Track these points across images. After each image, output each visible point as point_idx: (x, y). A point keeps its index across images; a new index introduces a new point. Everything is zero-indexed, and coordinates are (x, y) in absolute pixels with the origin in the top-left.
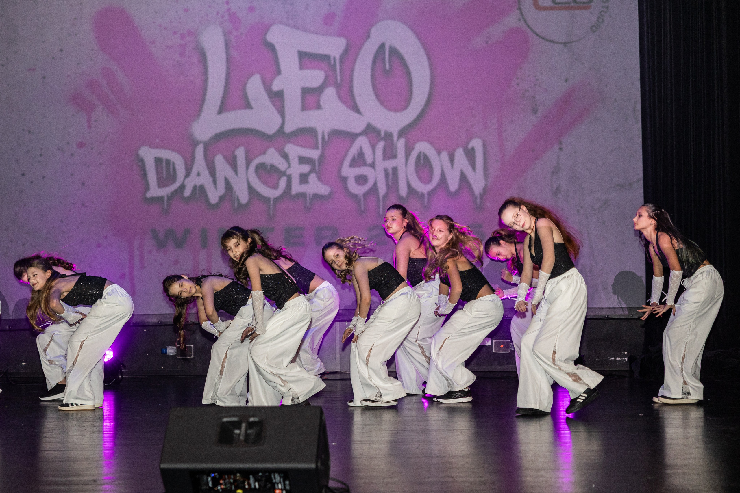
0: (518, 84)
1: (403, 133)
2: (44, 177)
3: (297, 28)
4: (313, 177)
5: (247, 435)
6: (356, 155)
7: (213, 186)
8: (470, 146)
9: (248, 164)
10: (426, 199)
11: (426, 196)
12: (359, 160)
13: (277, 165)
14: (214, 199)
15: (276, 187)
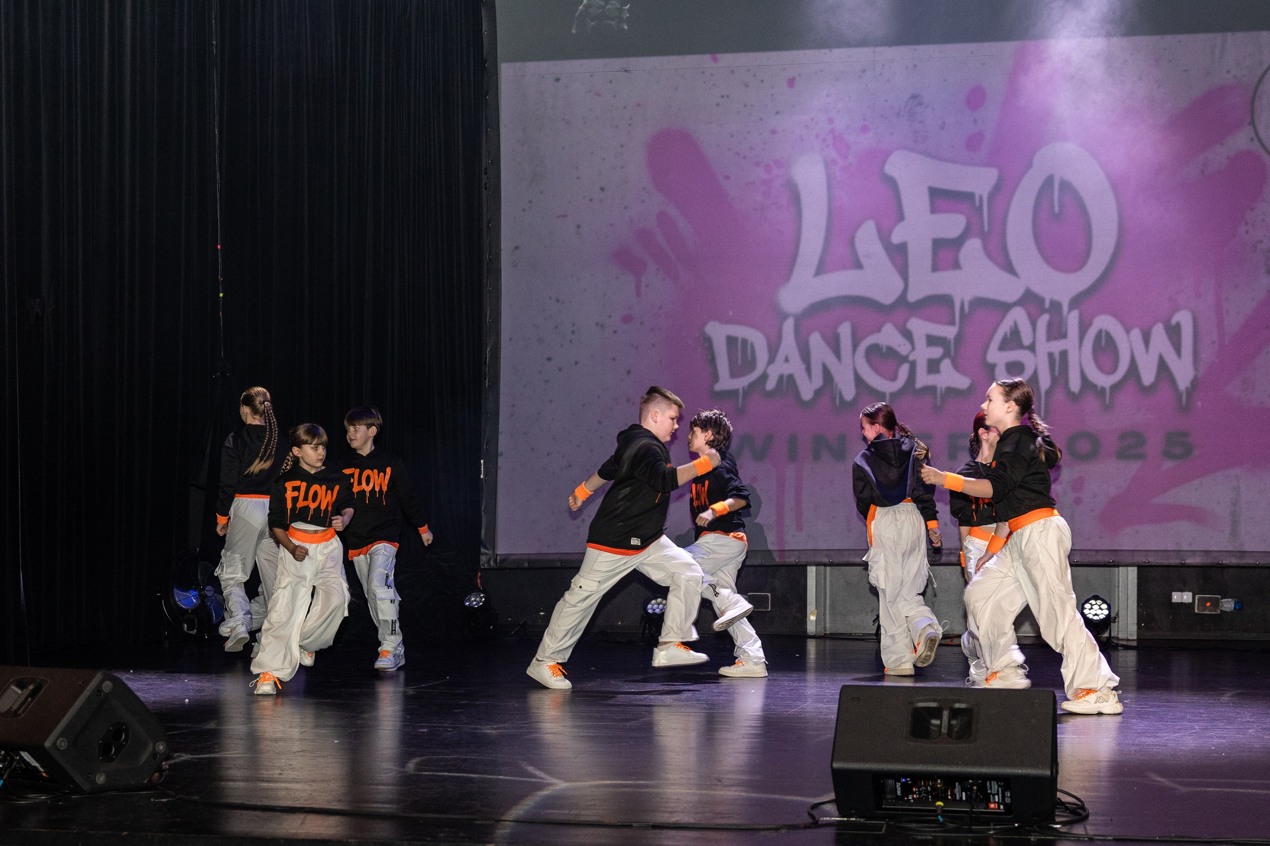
0: (1247, 232)
1: (1076, 302)
2: (576, 363)
3: (929, 156)
4: (946, 364)
6: (1008, 334)
7: (805, 375)
8: (1174, 321)
9: (855, 346)
10: (1108, 397)
11: (1108, 391)
12: (1013, 341)
13: (895, 346)
14: (807, 394)
15: (894, 378)
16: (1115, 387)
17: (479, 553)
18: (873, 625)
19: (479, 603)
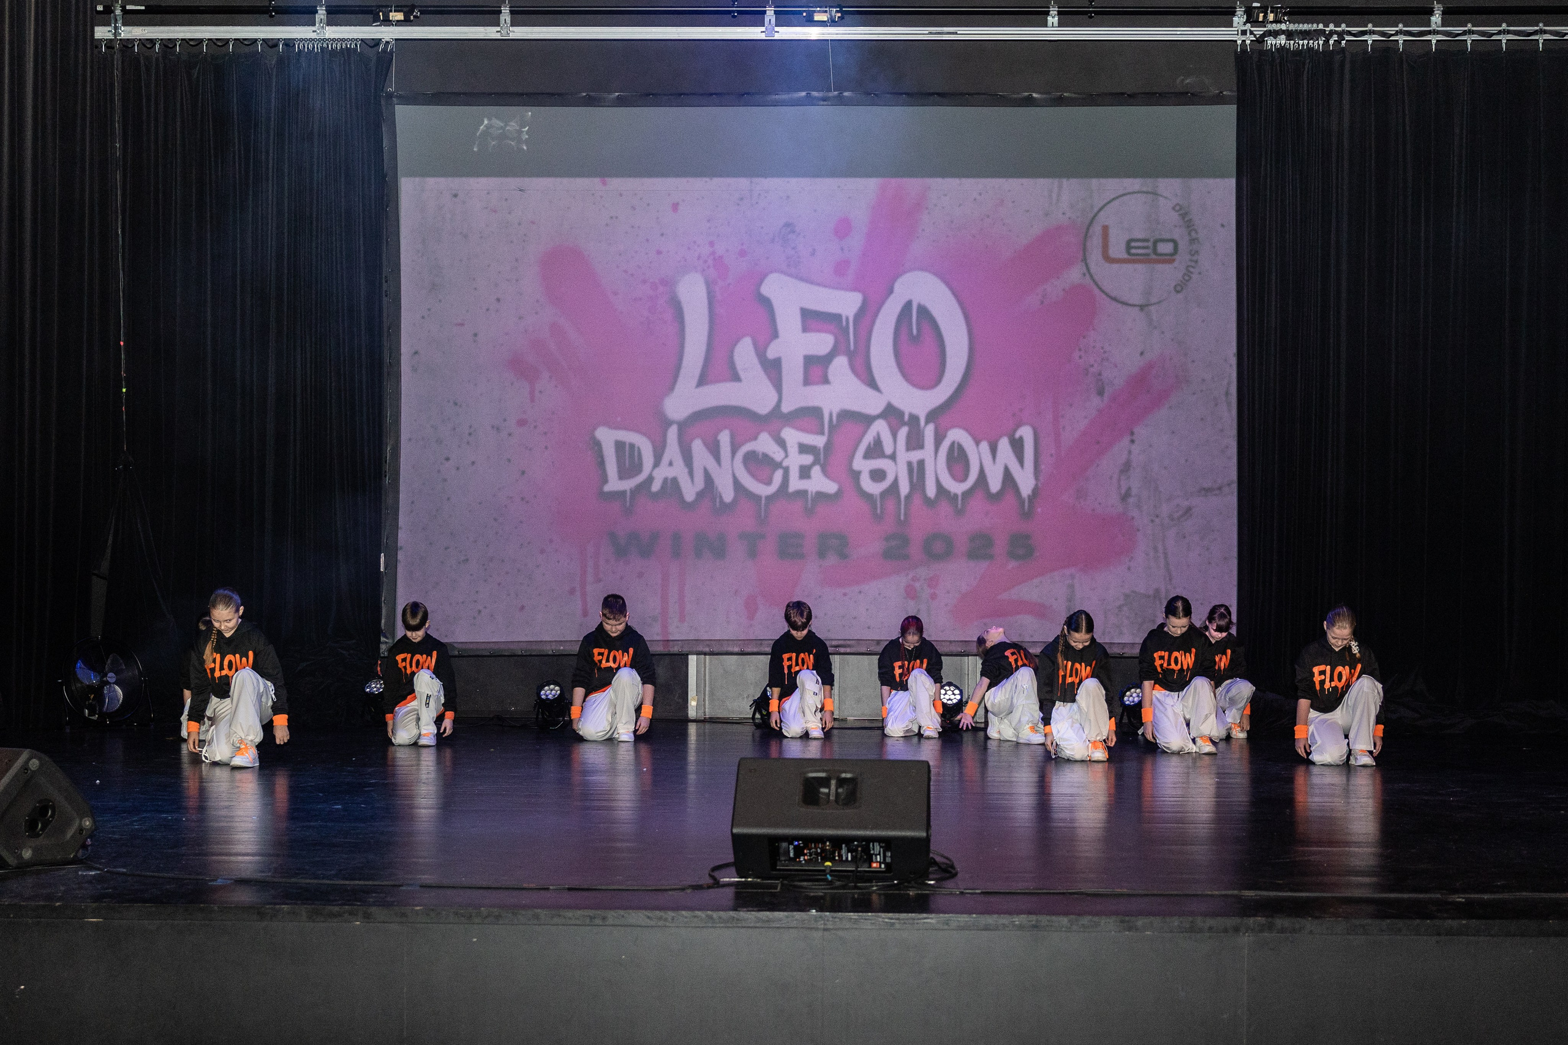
0: (1080, 357)
1: (932, 416)
2: (473, 463)
3: (802, 279)
4: (816, 471)
5: (837, 794)
6: (872, 444)
7: (688, 478)
8: (1017, 436)
9: (734, 452)
10: (960, 502)
11: (960, 498)
12: (875, 450)
13: (771, 454)
14: (689, 494)
15: (769, 482)
16: (967, 494)
17: (379, 642)
18: (750, 709)
19: (379, 689)
